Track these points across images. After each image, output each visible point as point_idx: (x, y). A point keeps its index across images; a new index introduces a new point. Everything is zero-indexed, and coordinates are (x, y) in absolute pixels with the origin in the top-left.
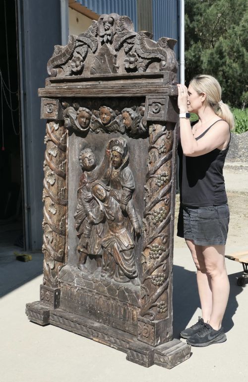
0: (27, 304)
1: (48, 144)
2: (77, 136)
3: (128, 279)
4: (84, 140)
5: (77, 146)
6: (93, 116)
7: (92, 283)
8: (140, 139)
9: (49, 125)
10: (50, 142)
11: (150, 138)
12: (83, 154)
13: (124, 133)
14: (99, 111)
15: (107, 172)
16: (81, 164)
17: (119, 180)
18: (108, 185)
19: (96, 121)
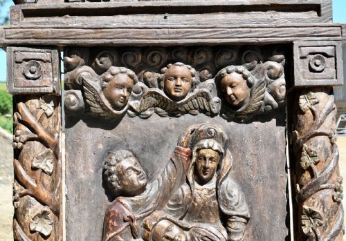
1: (25, 147)
2: (89, 125)
4: (108, 133)
5: (90, 147)
6: (140, 84)
8: (256, 124)
9: (27, 107)
10: (32, 142)
11: (306, 118)
12: (118, 161)
13: (216, 115)
14: (160, 72)
15: (180, 193)
16: (114, 183)
17: (214, 204)
18: (181, 219)
19: (151, 94)
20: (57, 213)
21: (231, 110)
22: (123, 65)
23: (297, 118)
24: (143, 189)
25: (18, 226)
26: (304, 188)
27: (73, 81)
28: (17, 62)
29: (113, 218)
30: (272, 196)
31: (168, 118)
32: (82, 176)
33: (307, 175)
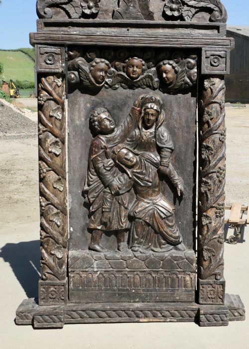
0: (17, 312)
1: (46, 104)
2: (82, 93)
3: (171, 247)
4: (93, 98)
5: (82, 105)
6: (112, 69)
7: (121, 262)
8: (180, 95)
9: (47, 80)
10: (50, 101)
11: (207, 93)
12: (99, 114)
13: (156, 89)
14: (124, 63)
15: (134, 134)
16: (96, 127)
17: (153, 141)
18: (134, 149)
19: (119, 75)
20: (63, 143)
21: (165, 86)
22: (102, 58)
23: (202, 93)
24: (112, 130)
25: (41, 149)
26: (204, 133)
27: (73, 65)
28: (41, 54)
29: (95, 147)
30: (187, 137)
31: (128, 90)
32: (78, 122)
33: (206, 126)
